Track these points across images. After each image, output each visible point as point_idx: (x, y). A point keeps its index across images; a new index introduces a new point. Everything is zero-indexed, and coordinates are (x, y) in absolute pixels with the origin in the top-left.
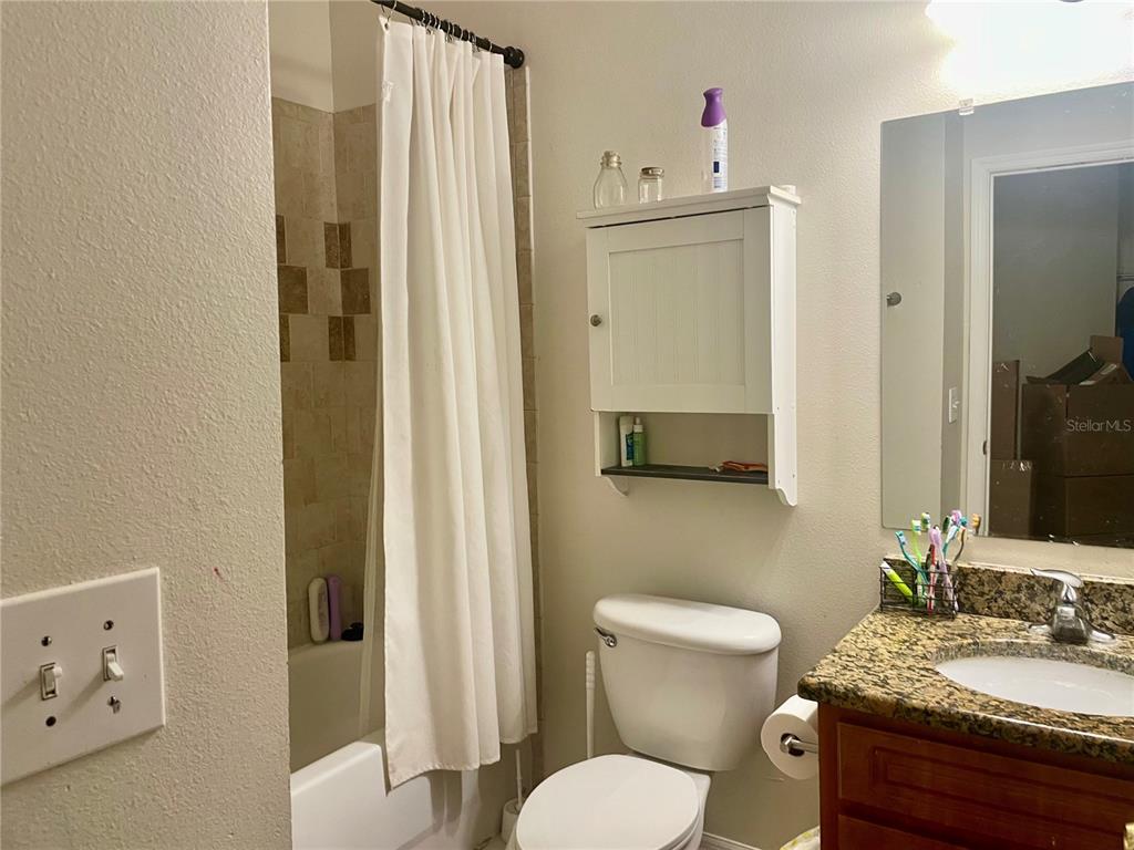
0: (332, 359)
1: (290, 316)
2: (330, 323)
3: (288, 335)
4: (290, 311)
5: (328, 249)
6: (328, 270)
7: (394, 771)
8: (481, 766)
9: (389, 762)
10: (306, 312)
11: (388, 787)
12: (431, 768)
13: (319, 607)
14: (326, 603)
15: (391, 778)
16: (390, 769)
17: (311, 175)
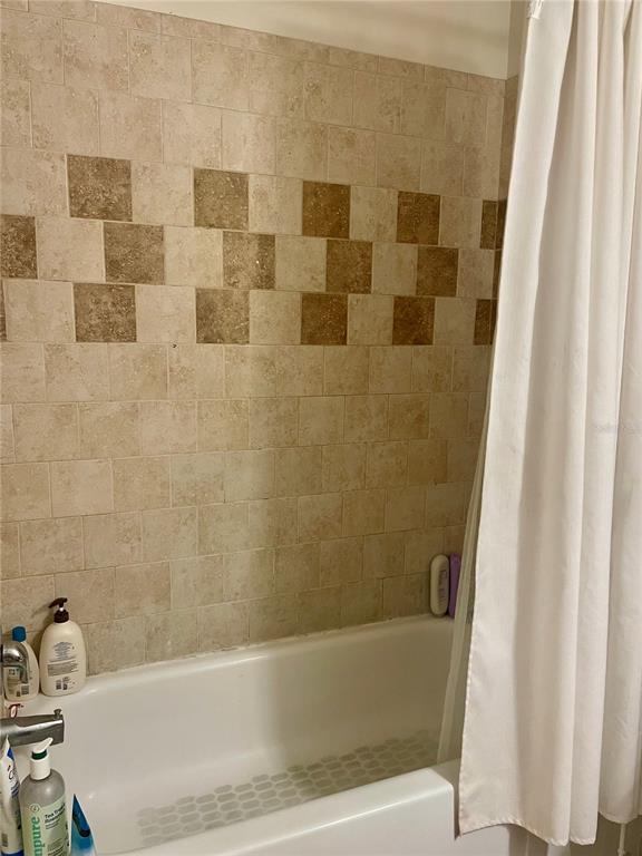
0: (476, 343)
1: (437, 298)
2: (478, 306)
3: (433, 318)
4: (436, 295)
5: (484, 228)
6: (483, 250)
7: (466, 817)
8: (571, 843)
9: (461, 807)
10: (453, 295)
11: (457, 832)
12: (512, 822)
13: (440, 583)
14: (446, 582)
15: (461, 824)
16: (461, 814)
17: (474, 149)
